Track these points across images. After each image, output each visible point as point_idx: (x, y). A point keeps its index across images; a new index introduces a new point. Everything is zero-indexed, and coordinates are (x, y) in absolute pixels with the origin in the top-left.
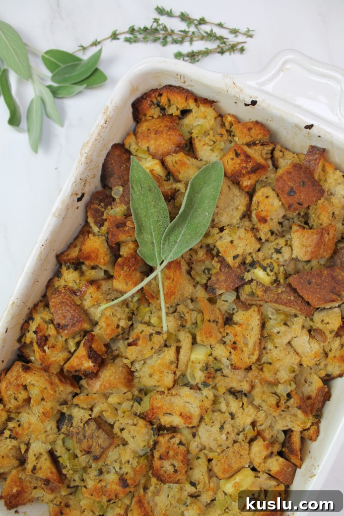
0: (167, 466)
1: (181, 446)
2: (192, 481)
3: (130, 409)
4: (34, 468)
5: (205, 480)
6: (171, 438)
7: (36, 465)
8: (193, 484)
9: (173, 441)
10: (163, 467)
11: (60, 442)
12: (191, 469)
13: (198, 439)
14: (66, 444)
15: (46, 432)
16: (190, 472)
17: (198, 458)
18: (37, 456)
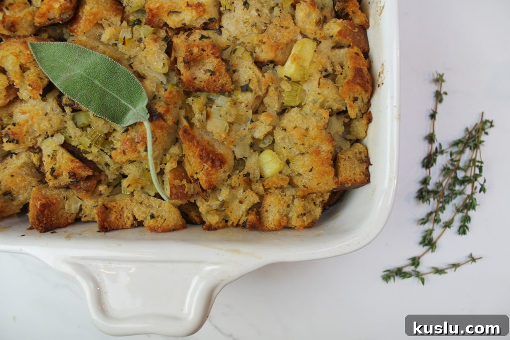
0: (201, 75)
1: (205, 40)
2: (242, 85)
3: (131, 37)
4: (53, 170)
5: (256, 75)
6: (188, 36)
7: (54, 166)
8: (246, 89)
9: (192, 38)
10: (195, 78)
11: (70, 124)
12: (234, 71)
13: (226, 32)
14: (78, 124)
15: (46, 114)
16: (235, 76)
17: (235, 51)
18: (51, 156)
